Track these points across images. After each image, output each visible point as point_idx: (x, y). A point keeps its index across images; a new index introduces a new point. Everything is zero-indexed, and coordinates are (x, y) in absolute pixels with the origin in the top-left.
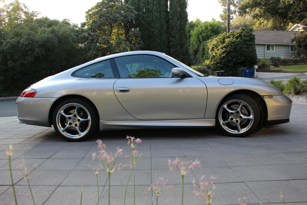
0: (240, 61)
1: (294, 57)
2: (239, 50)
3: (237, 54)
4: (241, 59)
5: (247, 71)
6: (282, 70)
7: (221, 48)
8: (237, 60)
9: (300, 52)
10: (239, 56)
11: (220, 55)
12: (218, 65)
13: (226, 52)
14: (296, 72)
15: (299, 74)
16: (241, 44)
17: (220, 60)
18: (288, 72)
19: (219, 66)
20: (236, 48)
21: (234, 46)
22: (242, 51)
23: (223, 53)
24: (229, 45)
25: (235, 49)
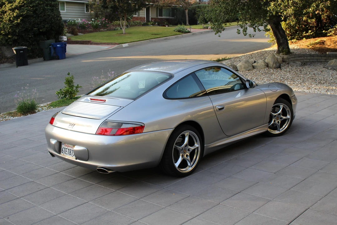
0: (44, 30)
1: (94, 21)
2: (41, 13)
3: (39, 20)
4: (44, 27)
5: (58, 46)
6: (91, 41)
7: (10, 10)
8: (39, 29)
9: (99, 13)
10: (41, 23)
11: (10, 20)
12: (9, 36)
13: (22, 16)
14: (112, 44)
15: (116, 46)
16: (43, 4)
17: (12, 30)
18: (100, 44)
19: (10, 38)
20: (36, 10)
21: (33, 7)
22: (45, 15)
23: (17, 17)
24: (23, 6)
25: (34, 12)
